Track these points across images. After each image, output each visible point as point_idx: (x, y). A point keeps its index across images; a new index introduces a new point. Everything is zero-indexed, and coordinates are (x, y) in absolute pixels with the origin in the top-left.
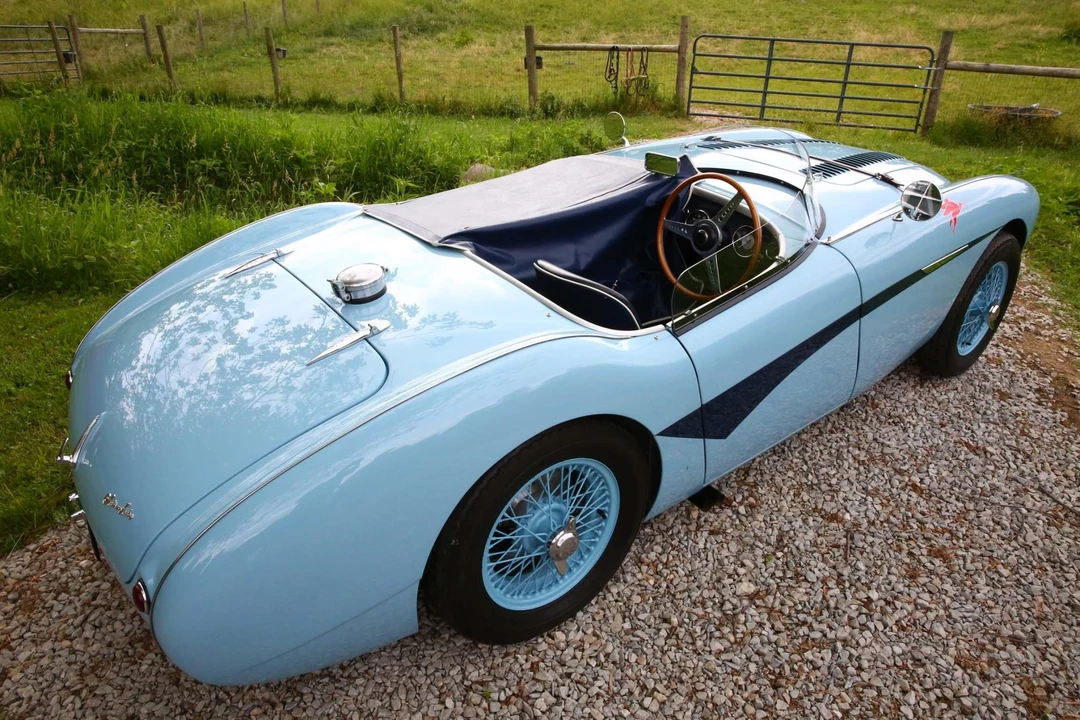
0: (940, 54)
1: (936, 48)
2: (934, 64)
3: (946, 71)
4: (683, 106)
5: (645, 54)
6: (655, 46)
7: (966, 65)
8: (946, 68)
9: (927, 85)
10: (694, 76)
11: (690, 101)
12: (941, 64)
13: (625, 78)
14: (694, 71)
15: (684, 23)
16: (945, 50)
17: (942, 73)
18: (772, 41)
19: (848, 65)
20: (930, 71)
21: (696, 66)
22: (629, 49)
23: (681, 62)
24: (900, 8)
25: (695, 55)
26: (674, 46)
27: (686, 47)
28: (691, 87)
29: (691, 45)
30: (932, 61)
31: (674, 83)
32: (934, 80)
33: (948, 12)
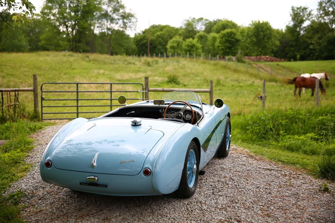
0: (145, 86)
1: (143, 83)
2: (144, 90)
3: (149, 93)
4: (39, 116)
5: (17, 93)
6: (21, 89)
7: (156, 90)
8: (149, 91)
9: (143, 98)
10: (43, 101)
11: (42, 113)
12: (147, 89)
13: (7, 105)
14: (42, 99)
15: (35, 77)
16: (147, 84)
17: (147, 93)
18: (77, 84)
19: (111, 92)
20: (143, 93)
21: (43, 96)
22: (8, 91)
23: (36, 96)
24: (96, 71)
25: (42, 92)
26: (31, 88)
27: (37, 88)
28: (42, 107)
29: (39, 88)
30: (143, 89)
31: (33, 106)
32: (146, 96)
33: (117, 72)
